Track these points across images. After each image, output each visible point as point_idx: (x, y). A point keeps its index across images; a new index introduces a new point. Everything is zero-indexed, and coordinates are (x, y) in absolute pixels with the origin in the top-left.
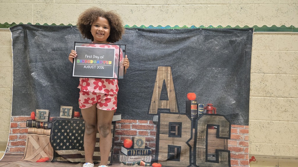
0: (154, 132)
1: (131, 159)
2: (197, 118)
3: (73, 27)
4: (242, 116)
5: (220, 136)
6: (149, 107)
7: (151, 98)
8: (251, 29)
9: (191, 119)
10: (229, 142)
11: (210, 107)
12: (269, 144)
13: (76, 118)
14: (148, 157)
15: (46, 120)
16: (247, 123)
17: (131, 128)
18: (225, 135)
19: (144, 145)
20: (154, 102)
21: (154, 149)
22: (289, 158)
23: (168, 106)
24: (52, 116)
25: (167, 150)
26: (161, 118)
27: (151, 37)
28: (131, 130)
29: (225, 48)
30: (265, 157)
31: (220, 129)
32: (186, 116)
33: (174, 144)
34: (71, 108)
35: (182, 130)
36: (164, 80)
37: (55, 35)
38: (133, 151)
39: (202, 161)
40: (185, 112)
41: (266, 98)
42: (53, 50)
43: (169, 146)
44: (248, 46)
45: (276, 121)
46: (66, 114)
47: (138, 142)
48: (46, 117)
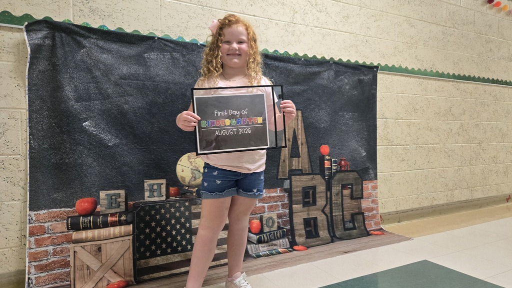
0: (286, 204)
1: (263, 248)
2: (331, 176)
3: (159, 38)
4: (372, 170)
5: (354, 196)
6: (278, 169)
7: (280, 155)
8: (377, 67)
9: (325, 179)
10: (362, 202)
11: (343, 162)
12: (392, 199)
13: (173, 198)
14: (284, 240)
15: (123, 208)
16: (376, 178)
17: (257, 203)
18: (358, 194)
19: (276, 225)
20: (284, 161)
21: (288, 227)
22: (407, 211)
23: (300, 165)
24: (131, 201)
25: (302, 226)
26: (293, 183)
27: (277, 67)
28: (257, 205)
29: (354, 88)
30: (390, 215)
31: (354, 189)
32: (320, 176)
33: (309, 216)
34: (164, 181)
35: (317, 196)
36: (294, 129)
37: (124, 49)
38: (263, 236)
39: (341, 231)
40: (318, 172)
41: (388, 147)
42: (121, 78)
43: (304, 219)
44: (374, 87)
45: (397, 173)
46: (155, 194)
47: (268, 222)
48: (121, 204)
